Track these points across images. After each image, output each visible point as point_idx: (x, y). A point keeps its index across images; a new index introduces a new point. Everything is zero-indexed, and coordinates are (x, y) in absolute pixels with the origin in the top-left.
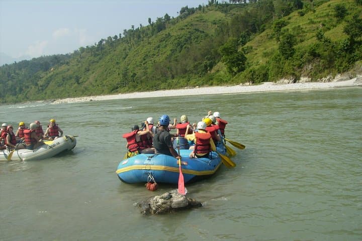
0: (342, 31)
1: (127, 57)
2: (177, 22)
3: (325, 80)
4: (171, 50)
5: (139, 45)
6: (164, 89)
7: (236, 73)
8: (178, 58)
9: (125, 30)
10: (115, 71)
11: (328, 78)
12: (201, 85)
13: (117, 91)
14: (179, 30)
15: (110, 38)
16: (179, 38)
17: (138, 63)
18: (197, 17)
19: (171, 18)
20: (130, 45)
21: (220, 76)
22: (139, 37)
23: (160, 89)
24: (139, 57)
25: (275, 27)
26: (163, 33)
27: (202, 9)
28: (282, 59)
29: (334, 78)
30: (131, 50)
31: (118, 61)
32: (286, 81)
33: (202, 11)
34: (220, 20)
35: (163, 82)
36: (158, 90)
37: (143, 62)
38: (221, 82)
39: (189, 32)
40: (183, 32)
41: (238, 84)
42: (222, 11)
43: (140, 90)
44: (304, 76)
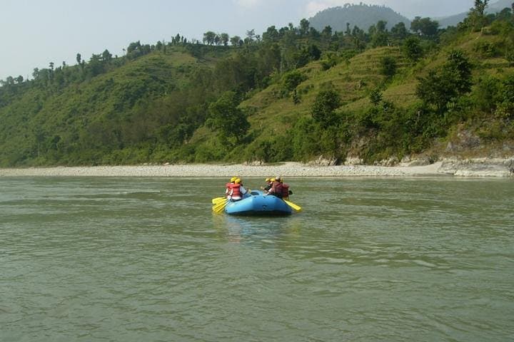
0: (414, 92)
1: (41, 111)
2: (123, 64)
3: (386, 164)
4: (114, 105)
5: (61, 93)
6: (109, 164)
7: (233, 147)
8: (132, 117)
9: (36, 70)
10: (19, 131)
11: (390, 160)
12: (174, 161)
13: (25, 163)
14: (127, 75)
15: (10, 79)
16: (127, 87)
17: (60, 122)
18: (154, 60)
19: (113, 56)
20: (45, 92)
21: (206, 149)
22: (61, 81)
23: (101, 164)
24: (61, 112)
25: (286, 82)
26: (102, 79)
27: (163, 48)
28: (316, 129)
29: (400, 161)
30: (48, 99)
31: (25, 115)
32: (324, 161)
33: (162, 51)
34: (190, 67)
35: (105, 153)
36: (96, 165)
37: (68, 120)
38: (210, 158)
39: (143, 80)
40: (133, 80)
41: (239, 162)
42: (193, 55)
43: (66, 164)
44: (353, 156)
